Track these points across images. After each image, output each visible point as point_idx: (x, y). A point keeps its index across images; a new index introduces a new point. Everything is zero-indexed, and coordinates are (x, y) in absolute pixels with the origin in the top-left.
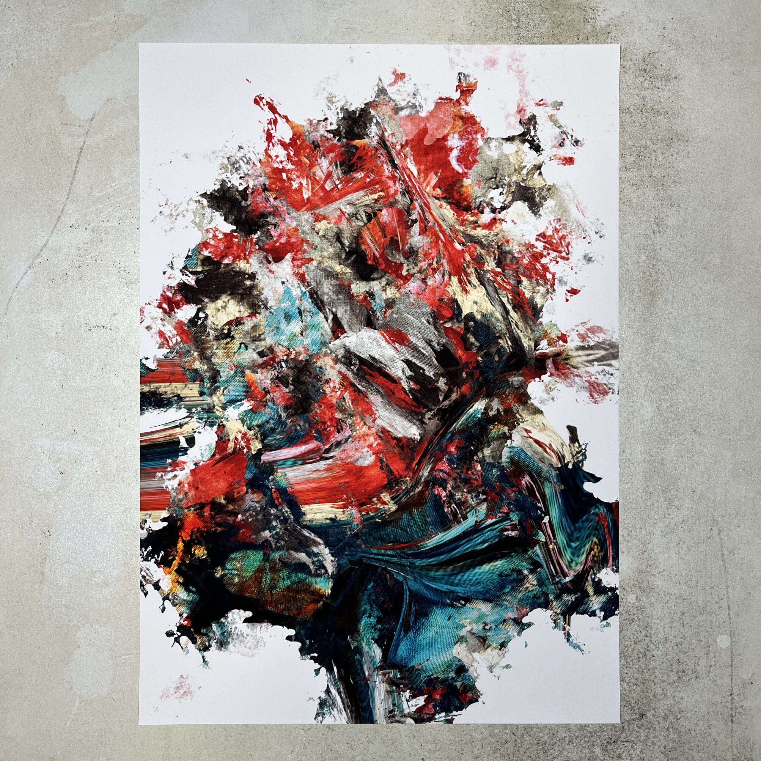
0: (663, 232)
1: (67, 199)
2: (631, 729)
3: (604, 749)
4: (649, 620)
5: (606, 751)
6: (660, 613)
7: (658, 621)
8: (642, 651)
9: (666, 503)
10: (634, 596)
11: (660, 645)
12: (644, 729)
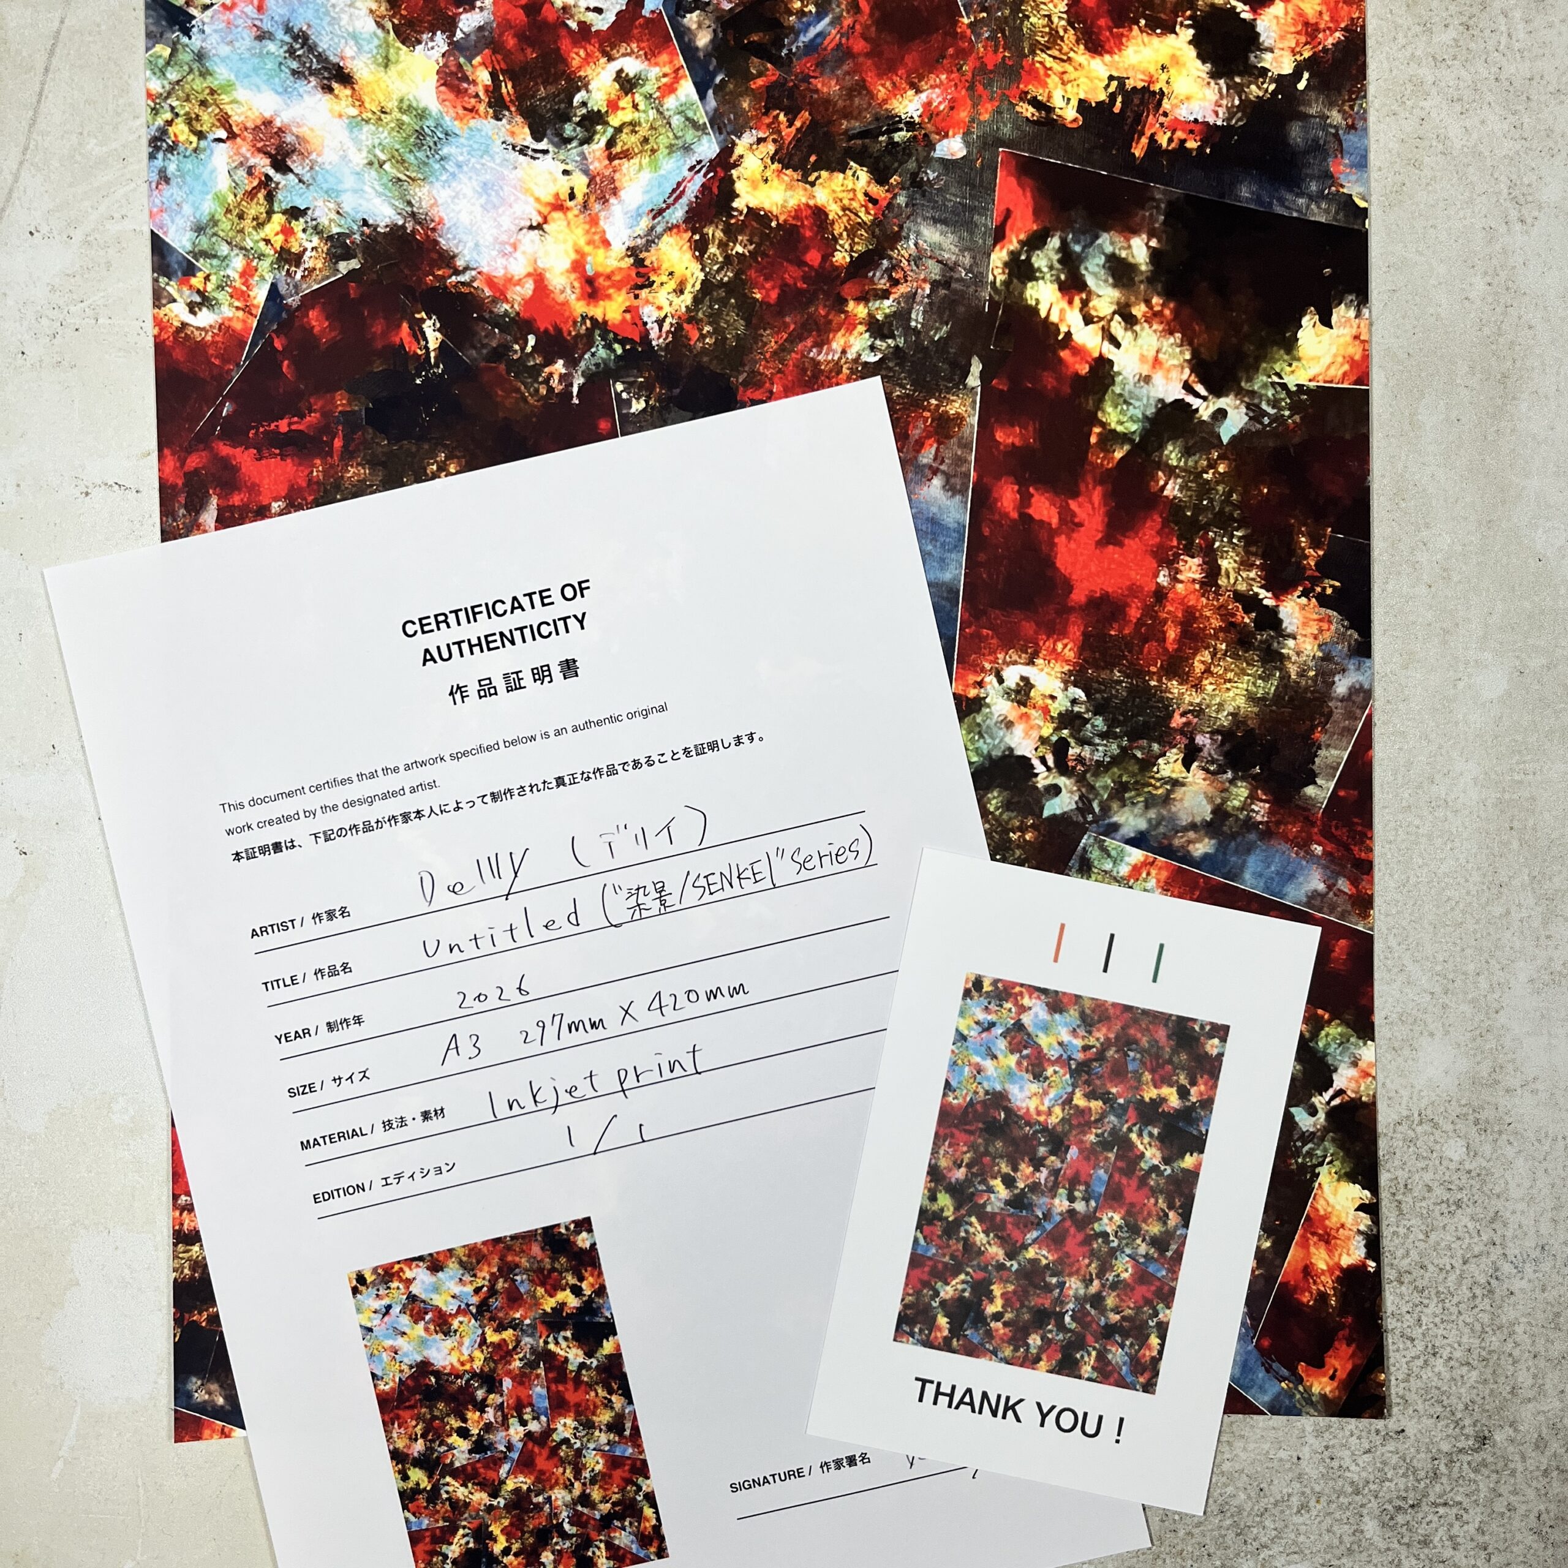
0: (1529, 221)
1: (21, 163)
2: (1455, 1475)
3: (1387, 1523)
4: (1498, 1204)
5: (1393, 1528)
6: (1527, 1183)
7: (1520, 1206)
8: (1483, 1281)
9: (1540, 909)
10: (1461, 1142)
11: (1528, 1265)
12: (1485, 1471)
